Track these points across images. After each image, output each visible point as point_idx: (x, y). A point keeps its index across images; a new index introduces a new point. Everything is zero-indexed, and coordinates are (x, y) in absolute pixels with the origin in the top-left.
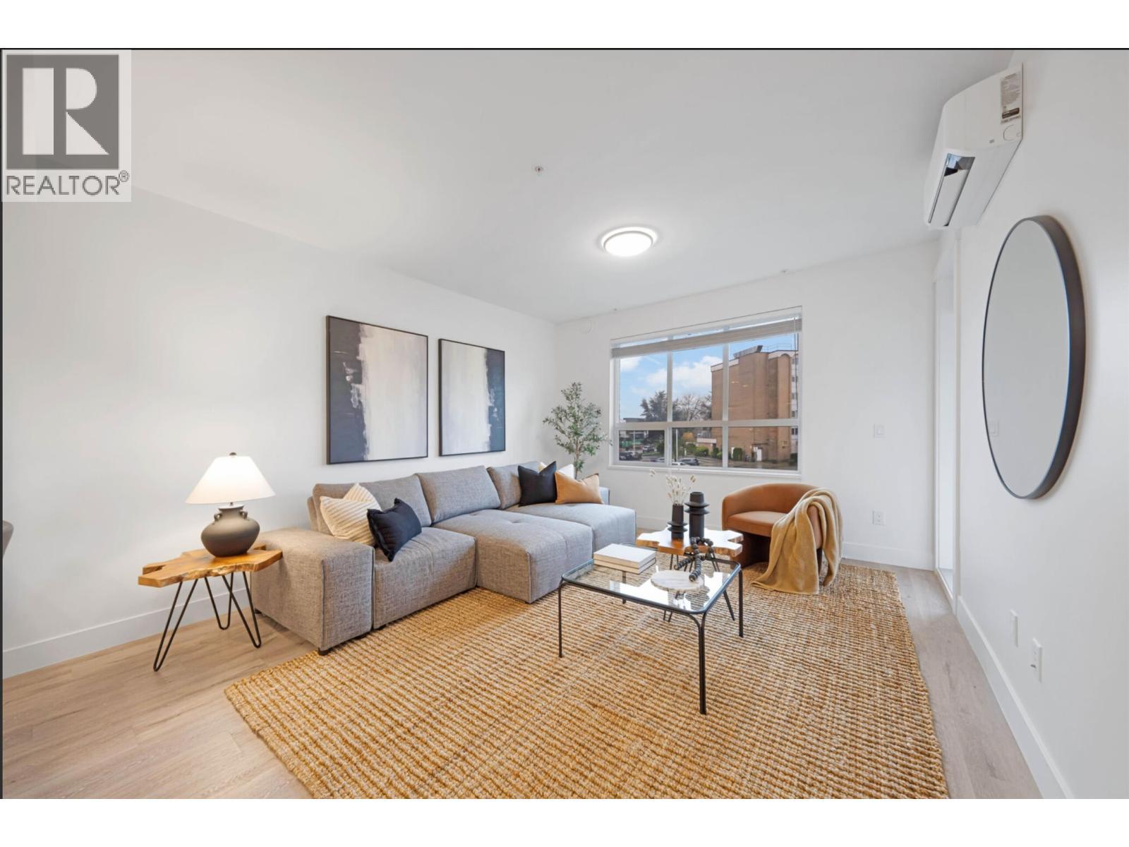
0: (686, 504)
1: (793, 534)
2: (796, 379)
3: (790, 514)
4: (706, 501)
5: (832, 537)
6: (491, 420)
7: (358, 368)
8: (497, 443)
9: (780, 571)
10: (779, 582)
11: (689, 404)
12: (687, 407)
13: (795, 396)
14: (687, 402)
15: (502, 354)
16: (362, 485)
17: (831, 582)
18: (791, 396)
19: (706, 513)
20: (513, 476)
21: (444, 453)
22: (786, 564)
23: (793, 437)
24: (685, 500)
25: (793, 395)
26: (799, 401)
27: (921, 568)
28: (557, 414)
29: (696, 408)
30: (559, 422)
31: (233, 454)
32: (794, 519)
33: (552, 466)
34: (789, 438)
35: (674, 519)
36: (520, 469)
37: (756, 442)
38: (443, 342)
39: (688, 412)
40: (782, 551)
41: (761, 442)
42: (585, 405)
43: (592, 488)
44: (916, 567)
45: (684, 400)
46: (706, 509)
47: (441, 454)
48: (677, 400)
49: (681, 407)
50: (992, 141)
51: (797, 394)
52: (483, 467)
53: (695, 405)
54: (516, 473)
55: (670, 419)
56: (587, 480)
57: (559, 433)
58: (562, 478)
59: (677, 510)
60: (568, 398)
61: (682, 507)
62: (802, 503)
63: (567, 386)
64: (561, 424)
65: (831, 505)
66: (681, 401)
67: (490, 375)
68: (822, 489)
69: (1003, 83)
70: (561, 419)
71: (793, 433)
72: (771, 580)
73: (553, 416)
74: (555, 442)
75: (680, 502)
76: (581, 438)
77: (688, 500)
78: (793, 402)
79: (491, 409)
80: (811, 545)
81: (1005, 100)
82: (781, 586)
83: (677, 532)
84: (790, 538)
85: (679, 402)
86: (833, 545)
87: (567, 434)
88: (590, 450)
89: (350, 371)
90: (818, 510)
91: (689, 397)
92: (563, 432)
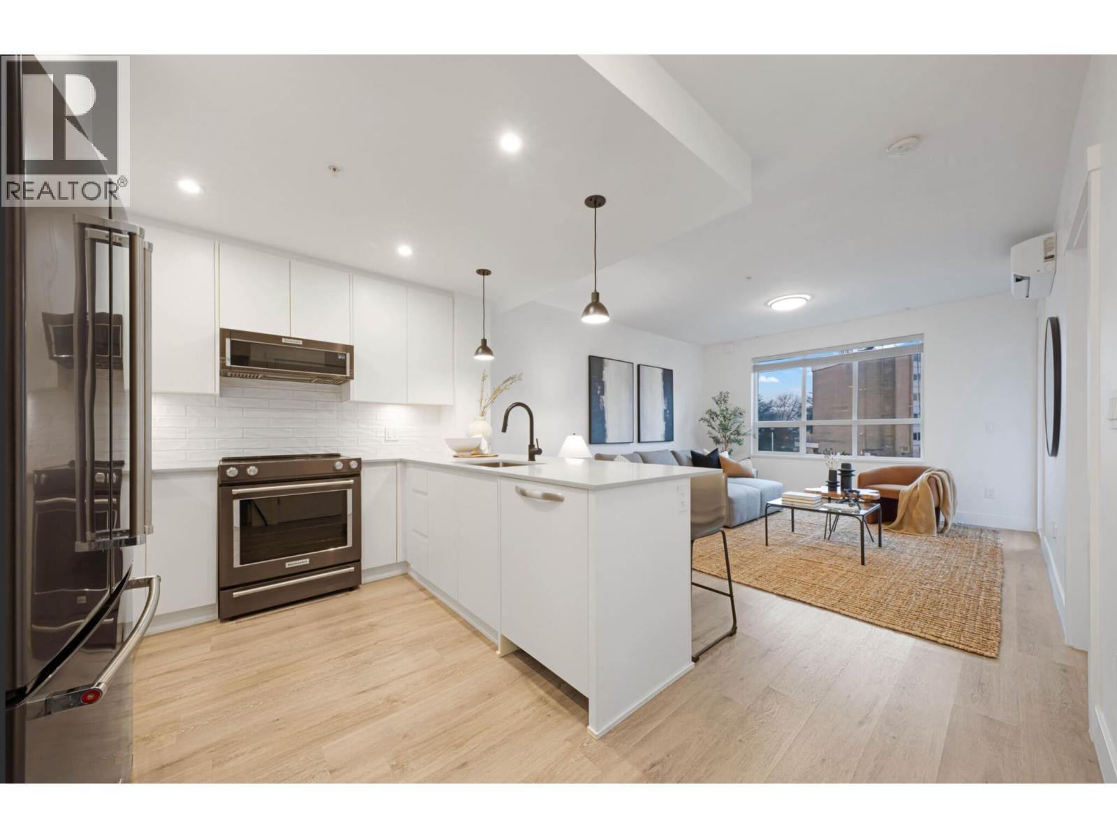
0: (839, 470)
1: (917, 495)
2: (918, 377)
3: (910, 486)
4: (853, 468)
5: (948, 500)
6: (666, 419)
7: (602, 384)
8: (669, 437)
9: (906, 520)
10: (905, 528)
11: (784, 405)
12: (783, 409)
13: (918, 396)
14: (782, 403)
15: (671, 371)
16: (622, 455)
17: (946, 531)
18: (913, 397)
19: (853, 475)
20: (688, 457)
21: (642, 440)
22: (911, 516)
23: (915, 442)
24: (838, 467)
25: (915, 395)
26: (921, 402)
27: (1028, 530)
28: (710, 415)
29: (792, 410)
30: (711, 421)
31: (575, 434)
32: (917, 487)
33: (716, 451)
34: (910, 443)
35: (830, 478)
36: (693, 453)
37: (868, 447)
38: (641, 367)
39: (783, 414)
40: (908, 506)
41: (874, 448)
42: (731, 408)
43: (748, 467)
44: (1021, 529)
45: (779, 402)
46: (853, 473)
47: (639, 441)
48: (771, 402)
49: (775, 409)
50: (1038, 271)
51: (919, 394)
52: (667, 450)
53: (791, 407)
54: (690, 456)
55: (804, 418)
56: (743, 461)
57: (710, 429)
58: (724, 459)
59: (832, 474)
60: (717, 403)
61: (836, 471)
62: (924, 476)
63: (717, 395)
64: (713, 423)
65: (946, 477)
66: (776, 403)
67: (665, 387)
68: (940, 468)
69: (1045, 241)
70: (713, 418)
71: (915, 438)
72: (899, 527)
73: (707, 417)
74: (708, 436)
75: (834, 469)
76: (728, 434)
77: (840, 467)
78: (915, 403)
79: (665, 411)
80: (931, 503)
81: (1046, 250)
82: (907, 531)
83: (832, 486)
84: (913, 500)
85: (773, 404)
86: (948, 503)
87: (717, 429)
88: (739, 442)
89: (599, 388)
90: (936, 481)
91: (785, 398)
92: (714, 428)
